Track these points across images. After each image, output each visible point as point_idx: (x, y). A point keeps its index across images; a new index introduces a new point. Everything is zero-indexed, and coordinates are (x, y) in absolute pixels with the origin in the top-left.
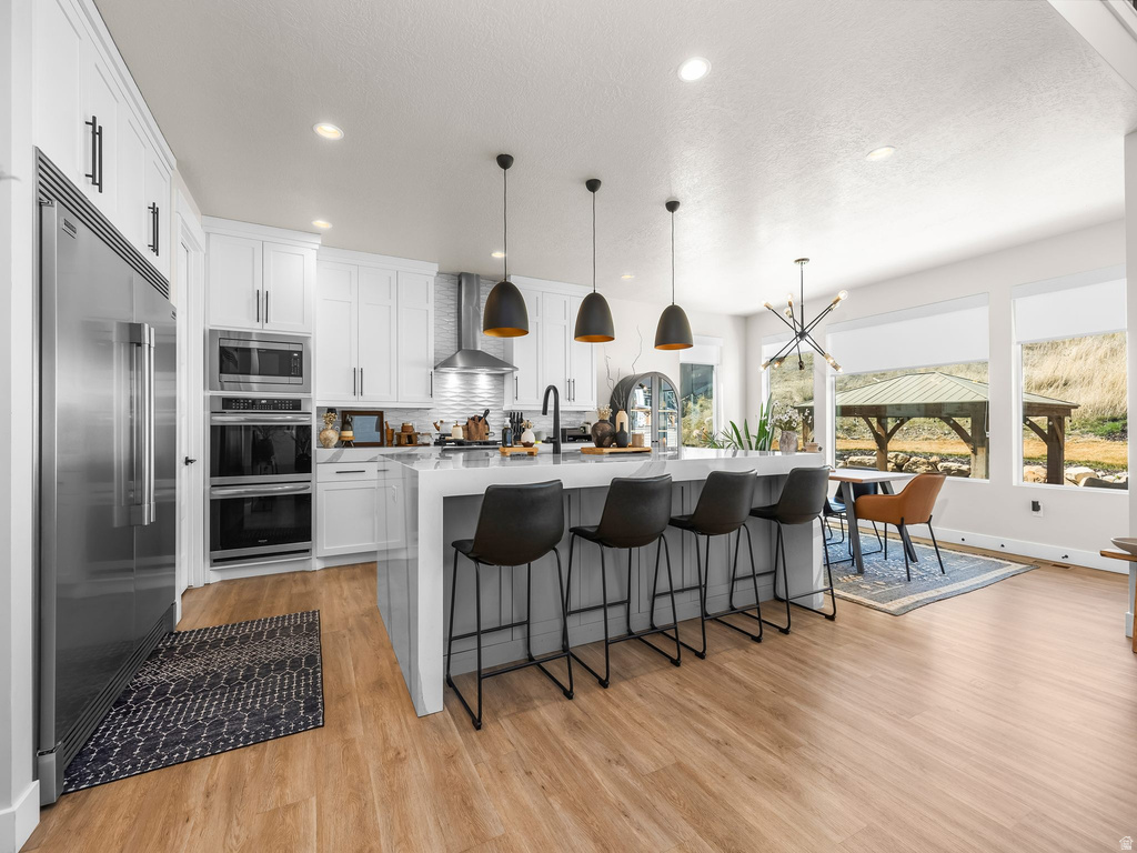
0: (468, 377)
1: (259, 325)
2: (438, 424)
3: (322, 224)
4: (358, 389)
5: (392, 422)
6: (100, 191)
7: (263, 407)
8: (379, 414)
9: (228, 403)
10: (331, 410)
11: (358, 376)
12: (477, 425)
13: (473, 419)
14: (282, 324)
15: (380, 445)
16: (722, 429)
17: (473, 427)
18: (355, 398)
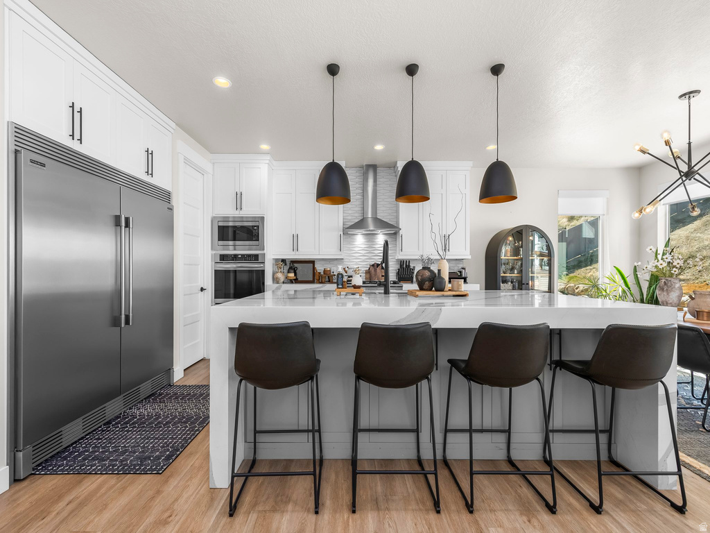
0: (370, 236)
1: (237, 212)
2: (346, 269)
3: (265, 147)
4: (295, 247)
5: (320, 268)
6: (81, 143)
7: (240, 259)
8: (312, 262)
9: (223, 258)
10: (283, 261)
11: (295, 238)
12: (375, 270)
13: (373, 265)
14: (249, 211)
15: (312, 282)
16: (608, 274)
17: (373, 271)
18: (293, 253)
